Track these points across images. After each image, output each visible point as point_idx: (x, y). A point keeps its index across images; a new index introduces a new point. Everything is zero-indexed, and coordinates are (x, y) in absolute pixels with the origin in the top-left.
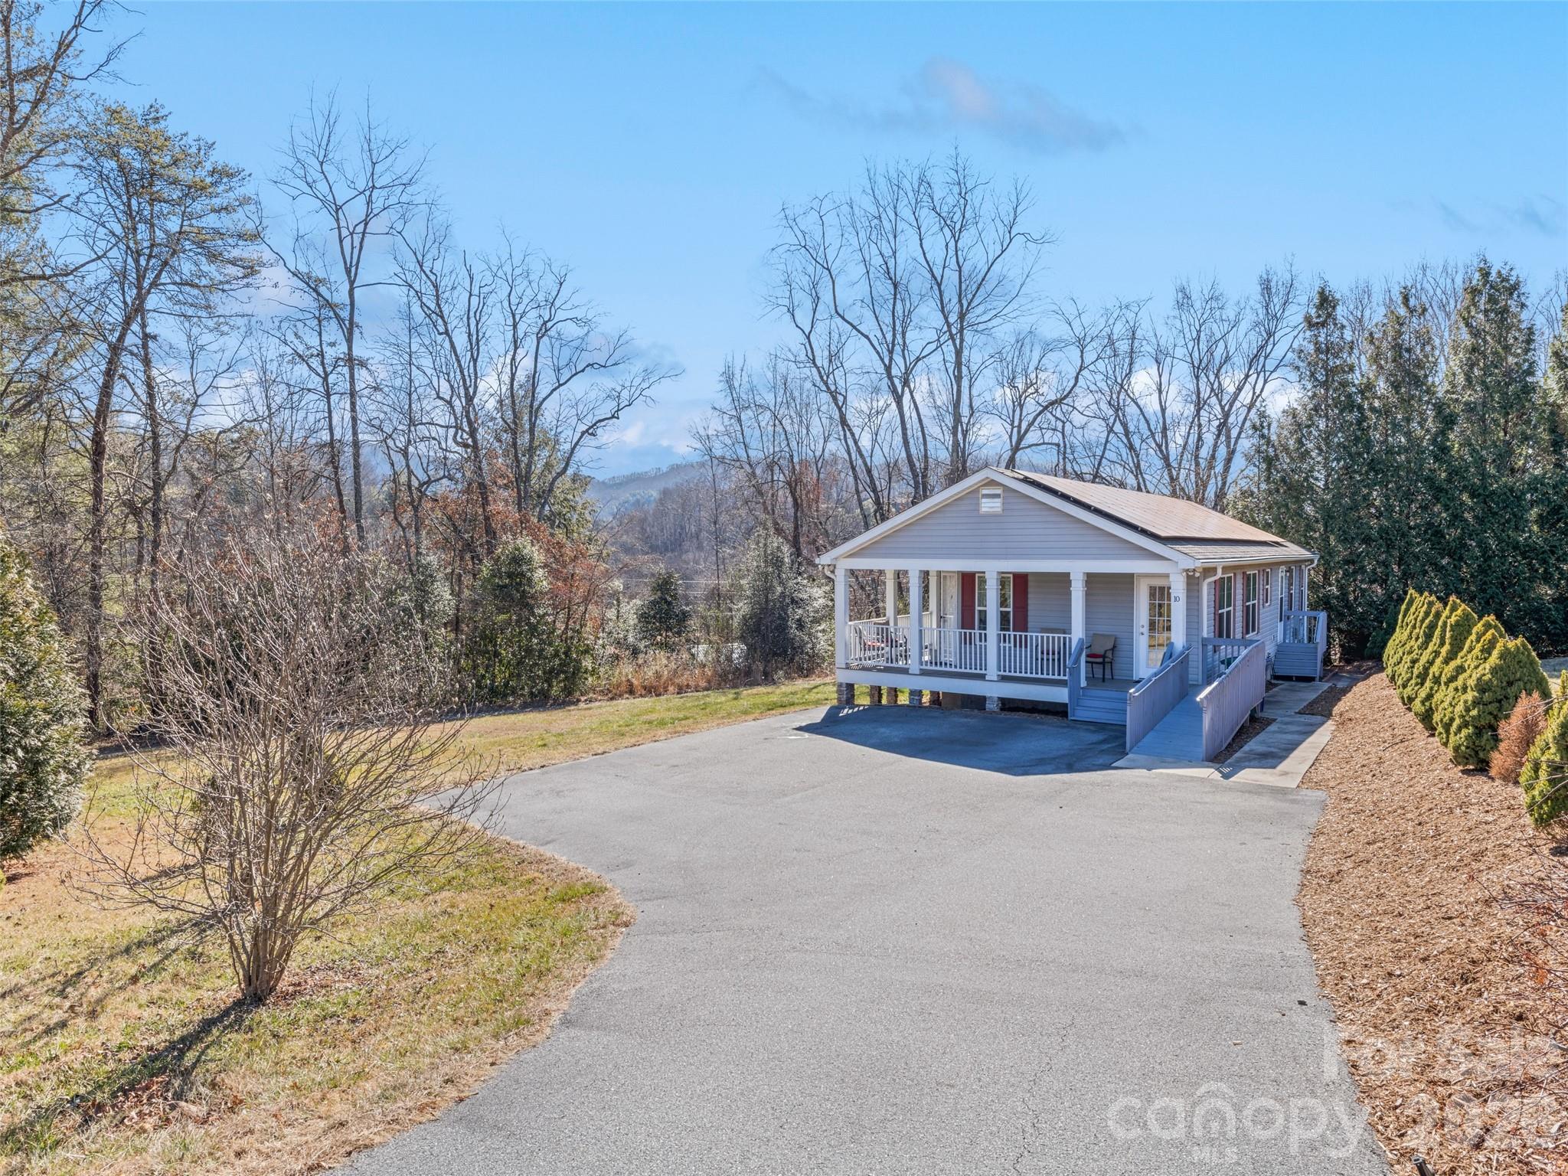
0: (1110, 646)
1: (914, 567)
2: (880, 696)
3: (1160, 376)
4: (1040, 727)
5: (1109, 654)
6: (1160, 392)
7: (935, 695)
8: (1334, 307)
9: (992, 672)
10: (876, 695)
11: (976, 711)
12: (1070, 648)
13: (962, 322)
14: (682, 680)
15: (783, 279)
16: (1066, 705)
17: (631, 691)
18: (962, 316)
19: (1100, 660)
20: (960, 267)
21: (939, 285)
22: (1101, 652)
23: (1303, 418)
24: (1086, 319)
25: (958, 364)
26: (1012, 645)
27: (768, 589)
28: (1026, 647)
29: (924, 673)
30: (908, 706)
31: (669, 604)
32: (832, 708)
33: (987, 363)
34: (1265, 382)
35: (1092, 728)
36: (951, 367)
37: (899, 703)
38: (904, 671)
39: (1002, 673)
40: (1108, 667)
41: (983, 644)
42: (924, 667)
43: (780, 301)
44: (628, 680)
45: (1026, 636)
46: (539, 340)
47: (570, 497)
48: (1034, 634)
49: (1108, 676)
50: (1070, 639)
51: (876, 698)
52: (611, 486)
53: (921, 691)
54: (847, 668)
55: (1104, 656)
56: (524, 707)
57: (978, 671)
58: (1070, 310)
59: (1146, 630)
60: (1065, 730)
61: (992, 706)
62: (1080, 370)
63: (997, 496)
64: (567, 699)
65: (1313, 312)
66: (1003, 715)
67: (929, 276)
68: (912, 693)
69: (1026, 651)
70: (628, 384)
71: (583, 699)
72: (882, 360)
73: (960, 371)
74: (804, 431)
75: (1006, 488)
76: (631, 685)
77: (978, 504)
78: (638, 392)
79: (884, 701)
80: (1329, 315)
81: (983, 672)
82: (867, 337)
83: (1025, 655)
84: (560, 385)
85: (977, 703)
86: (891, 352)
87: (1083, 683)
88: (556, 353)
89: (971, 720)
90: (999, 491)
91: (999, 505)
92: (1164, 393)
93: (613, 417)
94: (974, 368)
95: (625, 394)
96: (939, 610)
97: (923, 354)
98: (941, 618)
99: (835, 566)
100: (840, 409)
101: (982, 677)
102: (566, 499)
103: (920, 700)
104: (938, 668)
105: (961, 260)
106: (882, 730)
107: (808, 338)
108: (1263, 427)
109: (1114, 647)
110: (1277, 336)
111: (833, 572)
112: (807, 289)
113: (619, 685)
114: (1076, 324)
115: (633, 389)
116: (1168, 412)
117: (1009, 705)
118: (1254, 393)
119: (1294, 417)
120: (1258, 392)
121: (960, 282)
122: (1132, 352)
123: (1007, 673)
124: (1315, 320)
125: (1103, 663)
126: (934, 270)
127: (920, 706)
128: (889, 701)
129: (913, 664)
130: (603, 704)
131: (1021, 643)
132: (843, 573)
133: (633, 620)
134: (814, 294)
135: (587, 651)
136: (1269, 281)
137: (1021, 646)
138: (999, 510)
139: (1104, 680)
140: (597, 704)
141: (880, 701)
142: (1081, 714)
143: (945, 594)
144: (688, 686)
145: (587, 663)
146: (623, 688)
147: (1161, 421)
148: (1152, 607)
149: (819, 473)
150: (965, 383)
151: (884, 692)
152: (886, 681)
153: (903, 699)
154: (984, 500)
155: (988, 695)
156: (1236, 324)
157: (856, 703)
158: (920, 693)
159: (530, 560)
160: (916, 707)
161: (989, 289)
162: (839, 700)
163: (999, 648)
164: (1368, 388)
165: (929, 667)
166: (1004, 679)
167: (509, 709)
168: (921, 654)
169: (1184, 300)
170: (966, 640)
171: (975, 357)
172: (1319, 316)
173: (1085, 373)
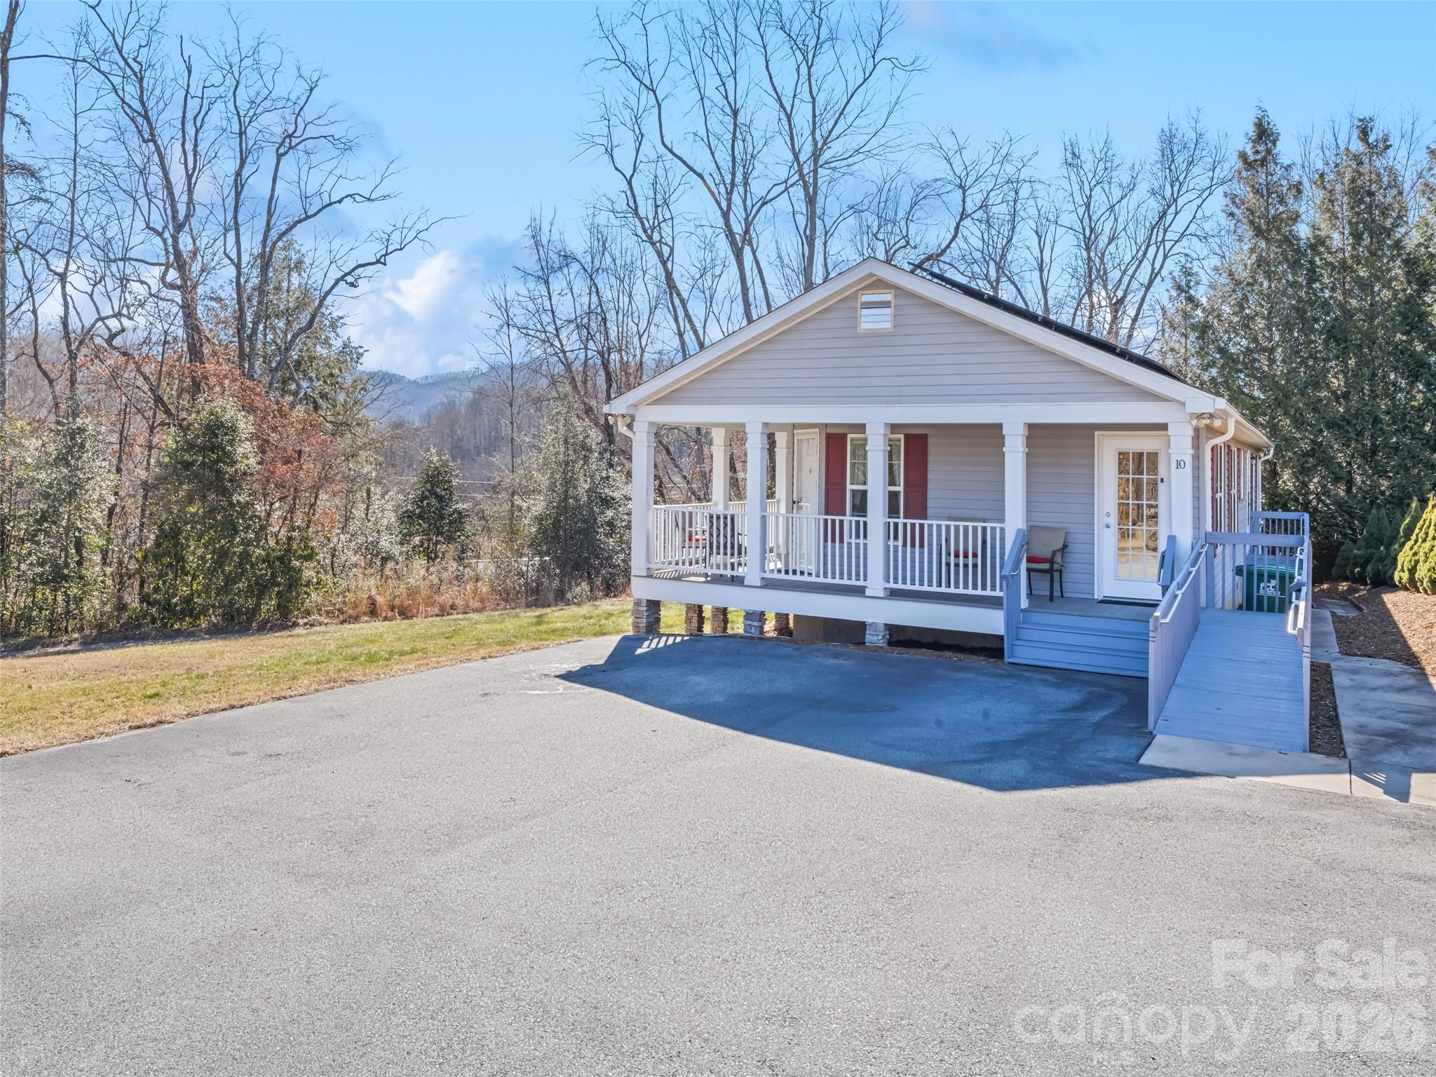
0: (1059, 545)
1: (754, 417)
2: (701, 620)
3: (1042, 251)
4: (961, 675)
5: (1058, 558)
6: (1041, 270)
7: (782, 618)
8: (1274, 143)
9: (876, 583)
10: (695, 620)
11: (851, 647)
12: (1003, 548)
13: (816, 162)
14: (445, 598)
15: (601, 114)
16: (1000, 638)
17: (373, 612)
18: (816, 155)
19: (1046, 566)
20: (814, 99)
21: (789, 117)
22: (1046, 554)
23: (1243, 275)
24: (968, 156)
25: (811, 217)
26: (900, 543)
27: (569, 482)
28: (922, 546)
29: (768, 584)
30: (742, 637)
31: (440, 498)
32: (625, 639)
33: (846, 215)
34: (1166, 257)
35: (1049, 677)
36: (802, 221)
37: (730, 631)
38: (737, 581)
39: (892, 585)
40: (1057, 576)
41: (861, 541)
42: (767, 575)
43: (597, 140)
44: (370, 597)
45: (922, 526)
46: (279, 157)
47: (336, 372)
48: (935, 523)
49: (1057, 593)
50: (1002, 530)
51: (695, 624)
52: (423, 386)
53: (762, 614)
54: (650, 576)
55: (1051, 561)
56: (215, 632)
57: (853, 582)
58: (949, 143)
59: (1113, 520)
60: (1008, 682)
61: (875, 638)
62: (961, 219)
63: (886, 305)
64: (283, 620)
65: (1249, 150)
66: (897, 654)
67: (777, 106)
68: (749, 616)
69: (922, 553)
70: (399, 225)
71: (301, 621)
72: (719, 204)
73: (813, 229)
74: (627, 300)
75: (899, 291)
76: (373, 603)
77: (855, 318)
78: (413, 234)
79: (707, 629)
80: (1269, 152)
81: (861, 583)
82: (700, 176)
83: (925, 558)
84: (308, 217)
85: (852, 632)
86: (730, 193)
87: (1024, 603)
88: (304, 177)
89: (841, 661)
90: (888, 297)
91: (888, 318)
92: (1046, 272)
93: (378, 262)
94: (829, 222)
95: (396, 237)
96: (790, 491)
97: (768, 198)
98: (794, 504)
99: (633, 418)
100: (664, 263)
101: (859, 591)
102: (332, 375)
103: (762, 628)
104: (791, 577)
105: (815, 91)
106: (696, 679)
107: (630, 183)
108: (1190, 288)
109: (1065, 546)
110: (1181, 202)
111: (630, 426)
112: (629, 124)
113: (355, 606)
114: (957, 162)
115: (405, 231)
116: (1050, 294)
117: (901, 637)
118: (1153, 269)
119: (1231, 274)
120: (1157, 266)
121: (814, 116)
122: (1014, 215)
123: (900, 586)
124: (1252, 158)
125: (1050, 572)
126: (783, 99)
127: (762, 638)
128: (714, 630)
129: (751, 572)
130: (332, 628)
131: (917, 539)
132: (645, 427)
133: (390, 517)
134: (637, 132)
135: (309, 557)
136: (1172, 136)
137: (913, 545)
138: (888, 325)
139: (1051, 598)
140: (322, 628)
141: (700, 628)
142: (1022, 654)
143: (799, 470)
144: (453, 607)
145: (308, 573)
146: (363, 608)
147: (1042, 302)
148: (1123, 484)
149: (643, 351)
150: (818, 243)
151: (707, 613)
152: (712, 598)
153: (737, 626)
154: (864, 312)
155: (868, 620)
156: (1132, 187)
157: (662, 631)
158: (761, 617)
159: (234, 429)
160: (754, 639)
161: (849, 122)
162: (636, 626)
163: (887, 548)
164: (1319, 243)
165: (776, 576)
166: (894, 594)
167: (190, 635)
168: (763, 559)
169: (1073, 161)
170: (832, 534)
171: (830, 205)
172: (1257, 152)
173: (967, 222)
